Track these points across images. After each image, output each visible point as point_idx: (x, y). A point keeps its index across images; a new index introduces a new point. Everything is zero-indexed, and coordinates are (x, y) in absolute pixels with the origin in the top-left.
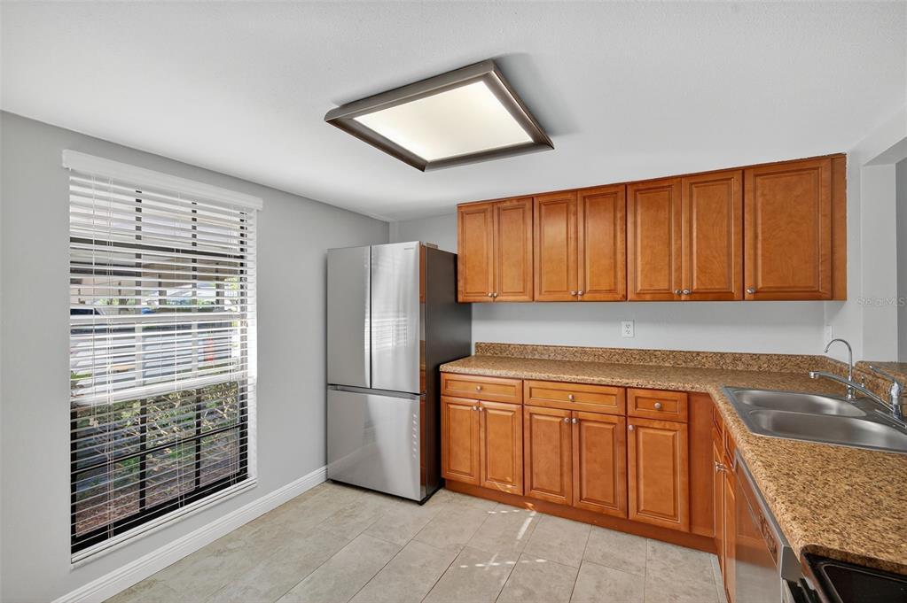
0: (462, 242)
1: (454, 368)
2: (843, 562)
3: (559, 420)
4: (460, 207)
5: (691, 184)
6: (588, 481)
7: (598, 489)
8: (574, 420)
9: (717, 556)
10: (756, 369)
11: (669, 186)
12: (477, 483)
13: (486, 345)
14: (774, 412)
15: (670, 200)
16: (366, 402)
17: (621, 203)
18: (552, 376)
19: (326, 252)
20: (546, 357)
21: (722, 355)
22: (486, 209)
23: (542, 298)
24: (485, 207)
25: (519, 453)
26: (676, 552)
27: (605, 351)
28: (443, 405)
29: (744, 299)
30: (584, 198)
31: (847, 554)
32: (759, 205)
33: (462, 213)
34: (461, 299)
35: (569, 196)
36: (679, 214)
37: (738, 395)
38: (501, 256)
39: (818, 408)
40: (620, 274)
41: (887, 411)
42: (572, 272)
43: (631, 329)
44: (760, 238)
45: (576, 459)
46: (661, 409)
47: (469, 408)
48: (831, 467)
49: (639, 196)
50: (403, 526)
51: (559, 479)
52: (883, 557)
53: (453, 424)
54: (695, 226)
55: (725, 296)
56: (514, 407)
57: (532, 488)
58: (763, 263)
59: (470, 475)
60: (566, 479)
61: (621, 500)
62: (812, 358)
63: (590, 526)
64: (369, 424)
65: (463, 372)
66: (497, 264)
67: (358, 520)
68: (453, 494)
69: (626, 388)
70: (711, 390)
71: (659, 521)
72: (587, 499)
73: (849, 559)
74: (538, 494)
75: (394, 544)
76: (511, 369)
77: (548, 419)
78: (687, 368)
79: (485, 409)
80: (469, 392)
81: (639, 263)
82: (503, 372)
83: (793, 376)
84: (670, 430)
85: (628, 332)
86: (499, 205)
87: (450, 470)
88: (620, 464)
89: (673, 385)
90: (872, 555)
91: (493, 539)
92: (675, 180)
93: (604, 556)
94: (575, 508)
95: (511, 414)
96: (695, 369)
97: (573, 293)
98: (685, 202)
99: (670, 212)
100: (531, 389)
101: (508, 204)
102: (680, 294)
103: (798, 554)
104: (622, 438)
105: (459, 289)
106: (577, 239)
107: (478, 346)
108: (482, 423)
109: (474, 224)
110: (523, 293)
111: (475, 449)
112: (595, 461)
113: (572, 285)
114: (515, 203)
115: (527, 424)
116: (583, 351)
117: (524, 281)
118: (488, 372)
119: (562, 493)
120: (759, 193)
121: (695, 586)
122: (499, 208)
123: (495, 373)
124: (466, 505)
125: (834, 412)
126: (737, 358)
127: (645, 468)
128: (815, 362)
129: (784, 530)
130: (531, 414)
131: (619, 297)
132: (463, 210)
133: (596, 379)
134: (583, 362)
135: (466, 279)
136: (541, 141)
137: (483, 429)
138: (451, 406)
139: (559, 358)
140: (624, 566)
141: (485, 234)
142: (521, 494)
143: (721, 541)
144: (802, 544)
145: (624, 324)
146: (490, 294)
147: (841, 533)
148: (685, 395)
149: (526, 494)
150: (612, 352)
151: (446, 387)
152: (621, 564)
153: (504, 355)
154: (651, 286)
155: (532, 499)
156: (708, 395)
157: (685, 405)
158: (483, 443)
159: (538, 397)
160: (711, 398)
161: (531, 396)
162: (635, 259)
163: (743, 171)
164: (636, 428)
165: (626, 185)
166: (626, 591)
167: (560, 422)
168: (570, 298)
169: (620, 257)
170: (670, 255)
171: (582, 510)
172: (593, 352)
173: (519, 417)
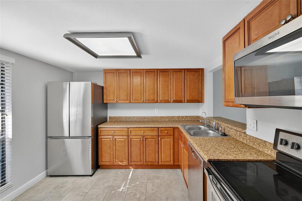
0: (105, 82)
1: (104, 126)
2: (214, 161)
3: (139, 139)
4: (104, 70)
5: (173, 71)
6: (148, 156)
7: (151, 158)
8: (144, 139)
9: (180, 169)
10: (186, 120)
11: (168, 71)
12: (112, 164)
13: (113, 117)
14: (193, 131)
15: (168, 75)
16: (64, 142)
17: (156, 74)
18: (138, 126)
19: (47, 83)
20: (133, 120)
21: (179, 117)
22: (114, 72)
23: (133, 102)
24: (114, 71)
25: (127, 151)
26: (170, 171)
27: (151, 117)
28: (99, 140)
29: (185, 102)
30: (146, 72)
31: (215, 159)
32: (188, 79)
33: (105, 72)
34: (105, 102)
35: (141, 71)
36: (170, 79)
37: (185, 127)
38: (119, 88)
39: (200, 128)
40: (156, 95)
41: (213, 128)
42: (142, 94)
43: (158, 110)
44: (188, 87)
45: (144, 150)
46: (167, 133)
47: (109, 139)
48: (207, 142)
49: (161, 73)
50: (86, 185)
51: (139, 157)
52: (220, 158)
53: (103, 146)
54: (174, 83)
55: (180, 102)
56: (125, 137)
57: (131, 162)
58: (189, 93)
59: (109, 162)
60: (142, 157)
61: (157, 160)
62: (197, 116)
63: (148, 169)
64: (65, 150)
65: (107, 127)
66: (118, 90)
67: (66, 188)
68: (103, 170)
69: (158, 128)
70: (179, 126)
71: (167, 163)
72: (148, 162)
73: (215, 160)
74: (133, 163)
75: (84, 192)
76: (124, 125)
77: (136, 139)
78: (172, 121)
79: (115, 139)
80: (109, 134)
81: (161, 92)
82: (122, 126)
83: (194, 121)
84: (169, 138)
85: (157, 111)
86: (119, 71)
87: (102, 162)
88: (157, 150)
89: (170, 126)
90: (218, 159)
91: (120, 181)
92: (169, 70)
93: (153, 177)
94: (144, 165)
95: (124, 139)
96: (173, 121)
97: (143, 100)
98: (172, 76)
99: (168, 78)
100: (131, 131)
101: (122, 71)
102: (171, 101)
103: (206, 162)
104: (157, 142)
105: (104, 98)
106: (144, 84)
107: (110, 118)
108: (114, 144)
109: (110, 77)
110: (127, 100)
111: (112, 153)
112: (150, 150)
113: (142, 98)
114: (124, 71)
115: (130, 142)
116: (145, 118)
117: (127, 96)
118: (116, 126)
119: (140, 161)
120: (188, 76)
121: (176, 178)
122: (119, 72)
123: (119, 126)
124: (109, 172)
125: (203, 129)
126: (183, 117)
127: (163, 150)
128: (198, 117)
129: (203, 157)
130: (131, 139)
131: (155, 102)
132: (105, 71)
133: (150, 126)
134: (145, 121)
135: (106, 95)
136: (139, 56)
137: (114, 146)
138: (102, 139)
139: (137, 120)
140: (159, 178)
141: (114, 80)
142: (128, 164)
143: (182, 165)
144: (207, 159)
145: (156, 109)
146: (116, 100)
147: (213, 156)
148: (173, 128)
149: (129, 164)
150: (152, 117)
151: (101, 133)
152: (158, 178)
153: (119, 120)
154: (164, 98)
155: (131, 165)
156: (178, 128)
157: (173, 131)
158: (114, 150)
159: (133, 133)
160: (179, 128)
161: (131, 133)
162: (160, 91)
163: (185, 69)
164: (161, 139)
165: (157, 70)
166: (160, 185)
167: (140, 140)
168: (142, 102)
169: (156, 90)
170: (168, 90)
171: (146, 165)
172: (147, 118)
173: (127, 140)
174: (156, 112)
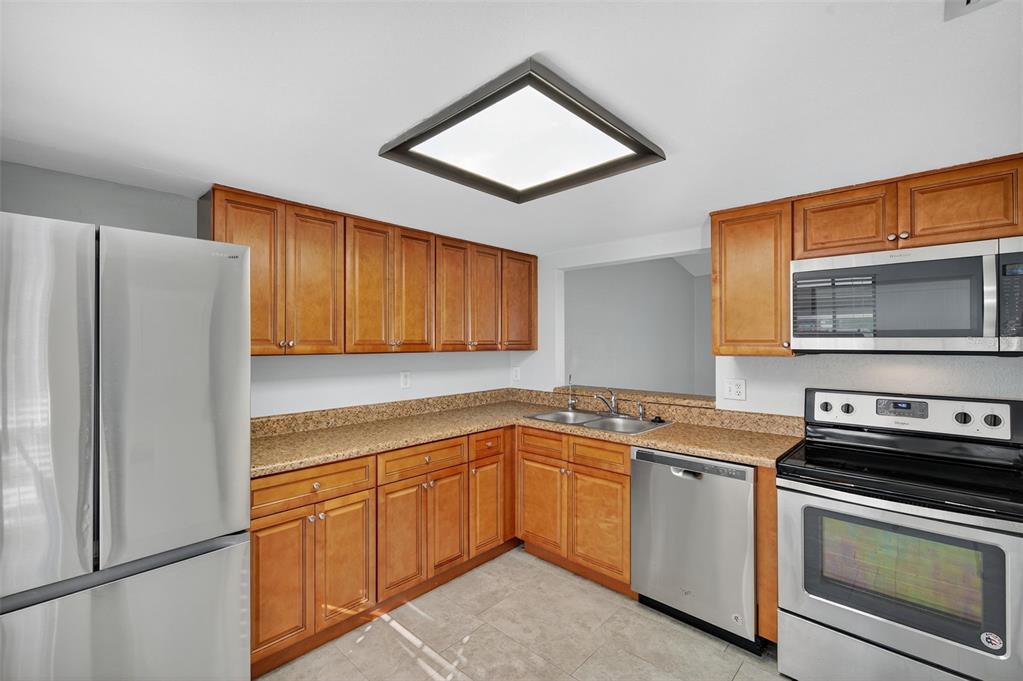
3: (415, 489)
5: (477, 252)
6: (440, 543)
7: (449, 545)
8: (432, 483)
11: (464, 249)
12: (312, 632)
15: (464, 262)
22: (275, 210)
23: (354, 349)
24: (272, 207)
27: (388, 405)
29: (502, 349)
30: (401, 237)
35: (387, 229)
45: (431, 524)
47: (297, 524)
49: (444, 251)
51: (414, 557)
55: (492, 347)
56: (365, 495)
57: (386, 587)
59: (297, 628)
71: (488, 546)
77: (404, 493)
79: (326, 513)
81: (444, 315)
85: (406, 383)
86: (296, 211)
92: (467, 245)
98: (473, 267)
99: (464, 271)
101: (309, 213)
104: (466, 484)
106: (393, 280)
108: (320, 535)
110: (331, 342)
112: (446, 518)
114: (321, 216)
115: (381, 510)
119: (417, 572)
122: (296, 217)
123: (341, 456)
130: (386, 495)
133: (447, 433)
134: (368, 423)
137: (320, 546)
138: (261, 534)
142: (373, 604)
145: (402, 375)
146: (282, 343)
149: (379, 600)
156: (513, 427)
162: (442, 310)
163: (502, 251)
164: (476, 470)
165: (436, 237)
167: (417, 491)
172: (379, 409)
173: (372, 504)
174: (402, 385)
